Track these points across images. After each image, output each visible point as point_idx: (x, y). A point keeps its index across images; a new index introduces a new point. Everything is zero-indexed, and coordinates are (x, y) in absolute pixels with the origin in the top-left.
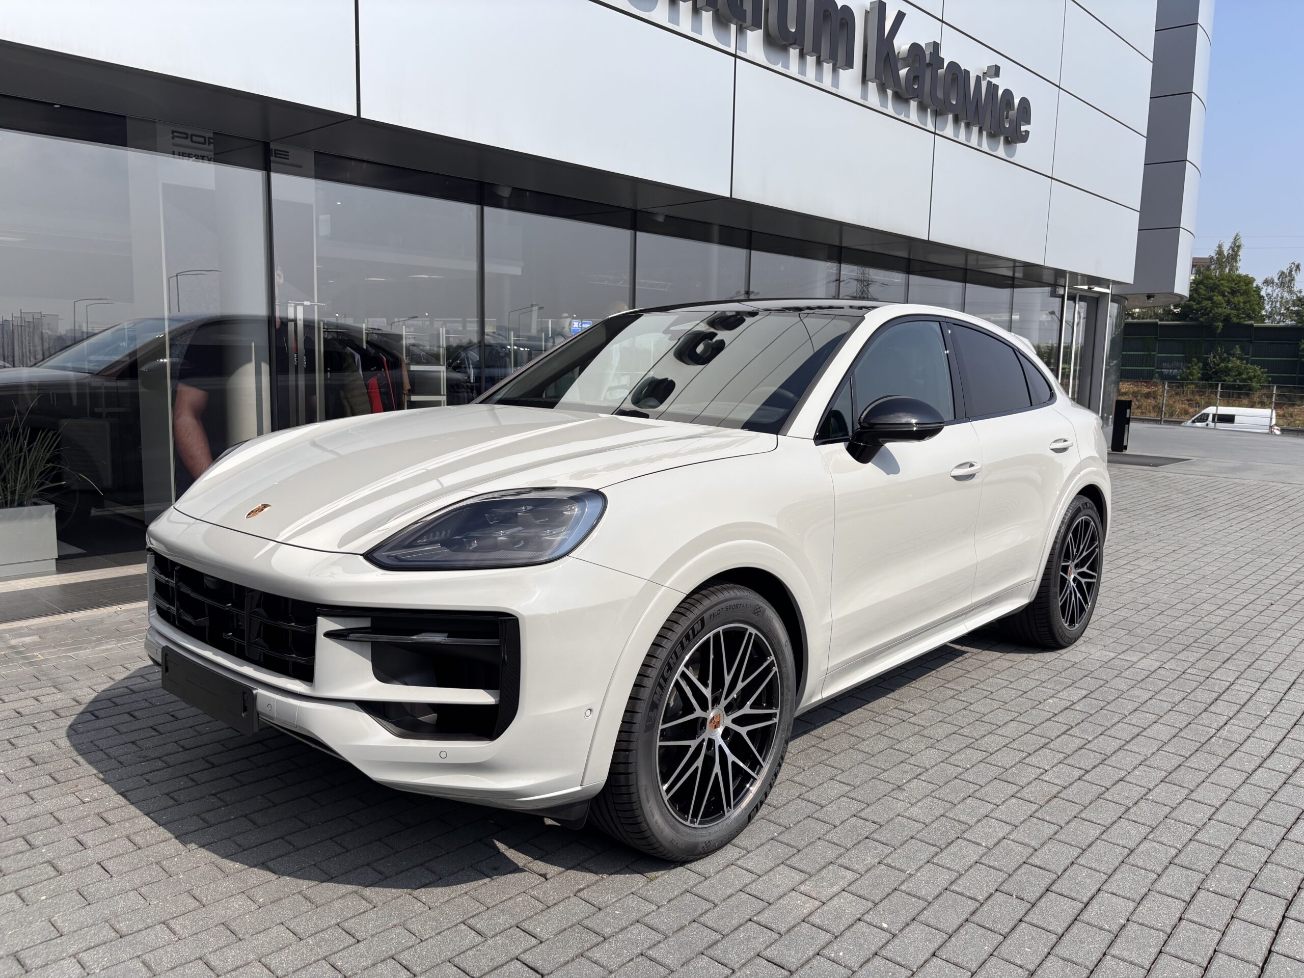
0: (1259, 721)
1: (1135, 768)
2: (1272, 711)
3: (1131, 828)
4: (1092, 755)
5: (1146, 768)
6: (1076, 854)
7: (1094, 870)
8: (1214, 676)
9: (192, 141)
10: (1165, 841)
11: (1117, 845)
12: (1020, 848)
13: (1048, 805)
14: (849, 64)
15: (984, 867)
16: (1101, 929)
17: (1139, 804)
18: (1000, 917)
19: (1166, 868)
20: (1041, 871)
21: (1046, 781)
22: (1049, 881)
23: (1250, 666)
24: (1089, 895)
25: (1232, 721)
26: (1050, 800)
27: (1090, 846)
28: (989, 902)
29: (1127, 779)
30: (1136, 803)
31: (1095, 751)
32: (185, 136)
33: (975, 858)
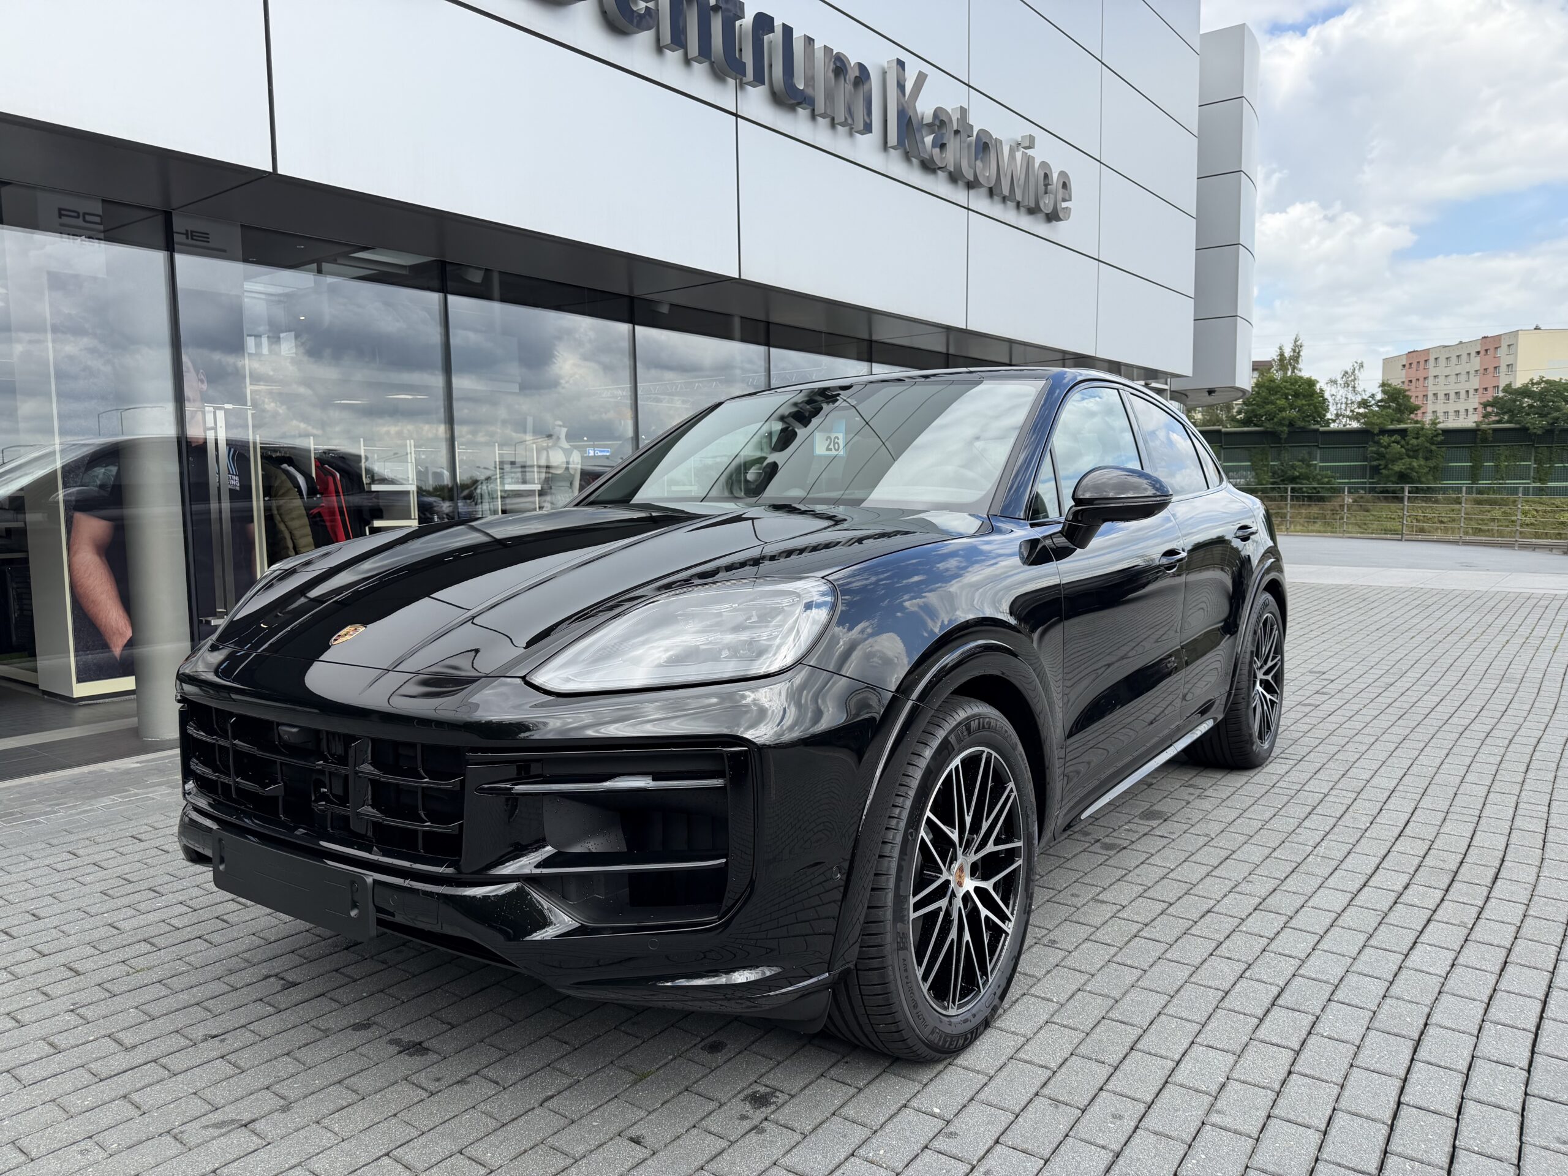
0: (1359, 835)
1: (1225, 896)
2: (1371, 823)
3: (1224, 966)
4: (1175, 884)
5: (1237, 896)
6: (1164, 1003)
7: (1185, 1020)
8: (1306, 788)
9: (85, 220)
10: (1265, 978)
11: (1209, 987)
12: (1099, 1000)
13: (1128, 946)
14: (868, 128)
15: (1057, 1026)
16: (1197, 1091)
17: (1232, 937)
18: (1078, 1086)
19: (1268, 1011)
20: (1123, 1026)
21: (1124, 919)
22: (1134, 1038)
23: (1344, 775)
24: (1181, 1051)
25: (1329, 836)
26: (1130, 941)
27: (1178, 991)
28: (1063, 1070)
29: (1215, 909)
30: (1228, 937)
31: (1179, 881)
32: (75, 214)
33: (1045, 1017)
